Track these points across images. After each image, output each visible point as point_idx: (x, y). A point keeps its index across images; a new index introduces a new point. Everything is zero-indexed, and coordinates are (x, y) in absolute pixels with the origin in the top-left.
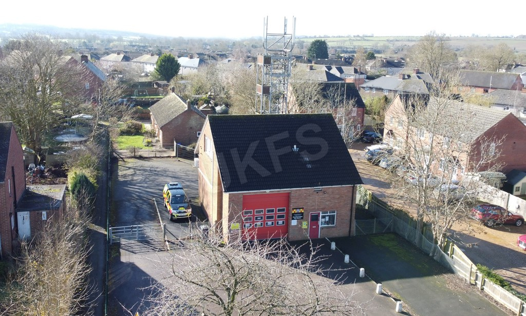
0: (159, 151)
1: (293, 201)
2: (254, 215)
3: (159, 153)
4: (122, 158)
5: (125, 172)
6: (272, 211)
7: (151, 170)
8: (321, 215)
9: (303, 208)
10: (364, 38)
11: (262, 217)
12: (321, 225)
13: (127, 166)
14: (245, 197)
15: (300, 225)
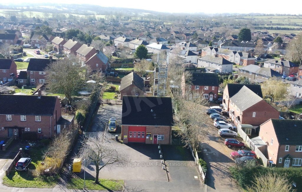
0: (119, 101)
1: (147, 130)
2: (133, 133)
3: (118, 102)
4: (102, 104)
5: (100, 110)
6: (140, 133)
7: (111, 110)
8: (158, 136)
9: (151, 133)
11: (136, 134)
12: (158, 139)
13: (103, 107)
14: (129, 127)
15: (150, 138)
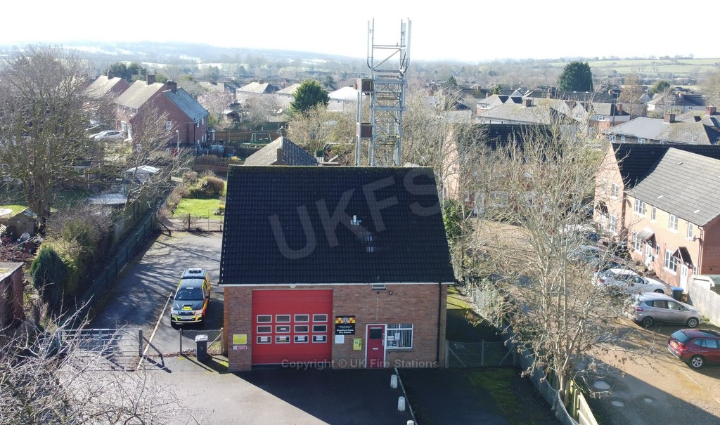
1: (335, 304)
2: (274, 324)
5: (155, 251)
6: (305, 318)
8: (386, 329)
9: (353, 317)
10: (677, 61)
11: (287, 328)
12: (388, 345)
14: (255, 294)
15: (349, 343)
